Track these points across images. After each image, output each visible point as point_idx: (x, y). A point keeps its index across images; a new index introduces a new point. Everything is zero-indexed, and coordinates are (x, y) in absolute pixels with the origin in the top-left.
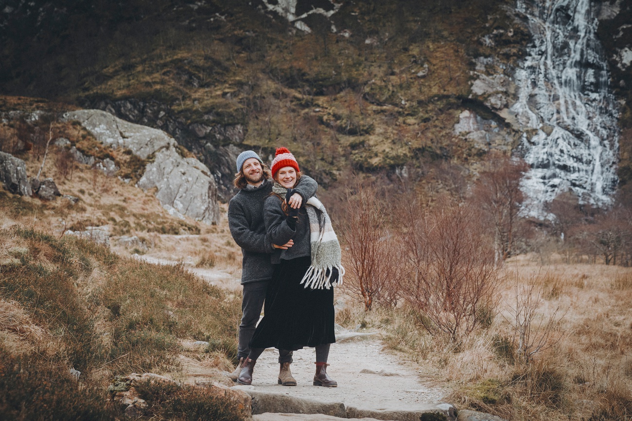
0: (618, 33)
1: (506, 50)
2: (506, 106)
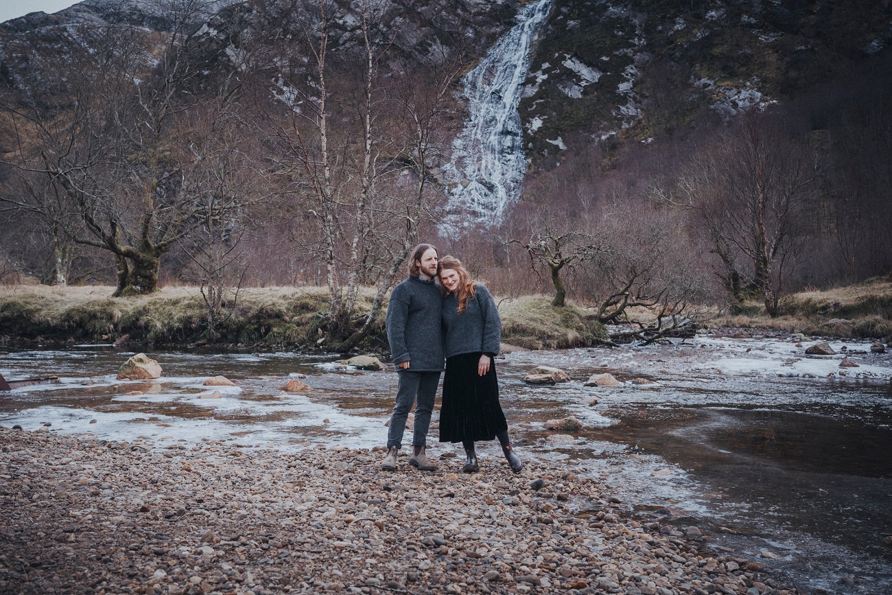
0: (533, 105)
1: (448, 124)
2: (438, 166)
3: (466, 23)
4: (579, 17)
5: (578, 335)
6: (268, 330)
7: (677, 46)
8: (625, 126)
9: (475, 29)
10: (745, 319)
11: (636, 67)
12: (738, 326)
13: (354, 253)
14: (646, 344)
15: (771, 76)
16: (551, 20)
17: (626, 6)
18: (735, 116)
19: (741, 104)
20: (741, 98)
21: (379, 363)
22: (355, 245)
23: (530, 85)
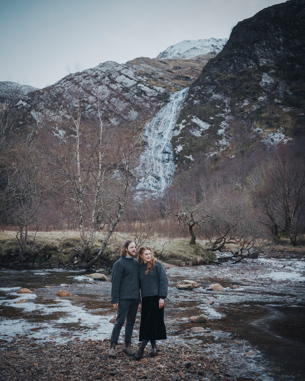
0: (178, 140)
2: (133, 168)
3: (146, 101)
4: (199, 99)
5: (202, 259)
6: (50, 256)
7: (245, 113)
8: (221, 150)
9: (150, 104)
10: (281, 247)
11: (226, 122)
12: (278, 250)
13: (93, 219)
14: (235, 263)
15: (289, 127)
16: (186, 100)
17: (221, 94)
18: (272, 146)
19: (275, 140)
20: (275, 137)
21: (105, 277)
22: (93, 215)
23: (176, 130)
